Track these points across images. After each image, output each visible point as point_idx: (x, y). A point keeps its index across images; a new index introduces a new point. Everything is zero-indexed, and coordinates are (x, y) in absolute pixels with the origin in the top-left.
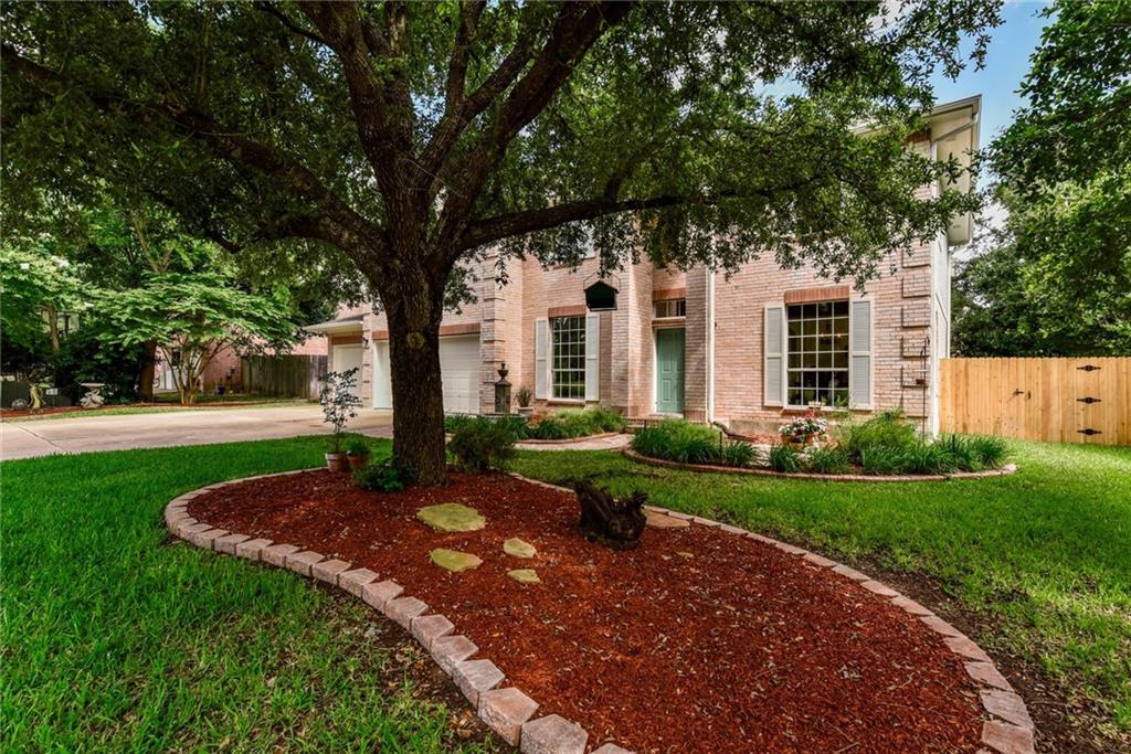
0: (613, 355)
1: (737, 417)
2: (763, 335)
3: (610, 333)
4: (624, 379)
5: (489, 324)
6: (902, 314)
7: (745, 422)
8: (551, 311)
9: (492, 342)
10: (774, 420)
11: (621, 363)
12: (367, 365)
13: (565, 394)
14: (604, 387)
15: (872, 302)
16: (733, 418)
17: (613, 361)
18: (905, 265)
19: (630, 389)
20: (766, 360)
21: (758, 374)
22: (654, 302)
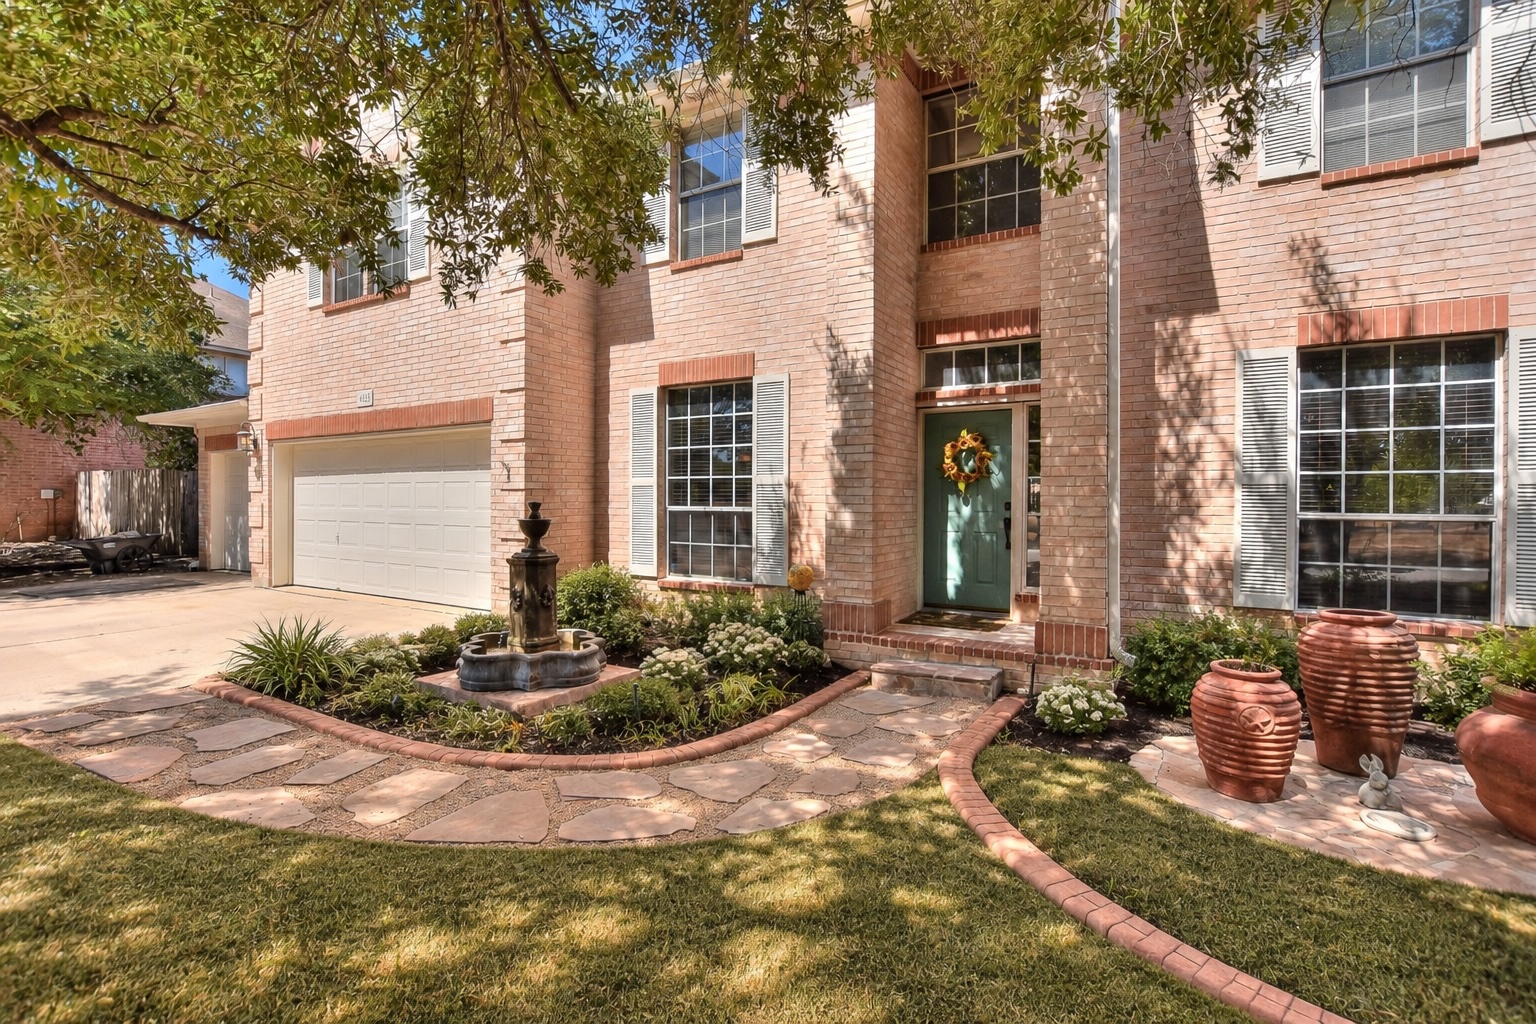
5: (513, 400)
8: (667, 371)
9: (520, 441)
20: (1238, 491)
21: (1214, 526)
22: (920, 350)
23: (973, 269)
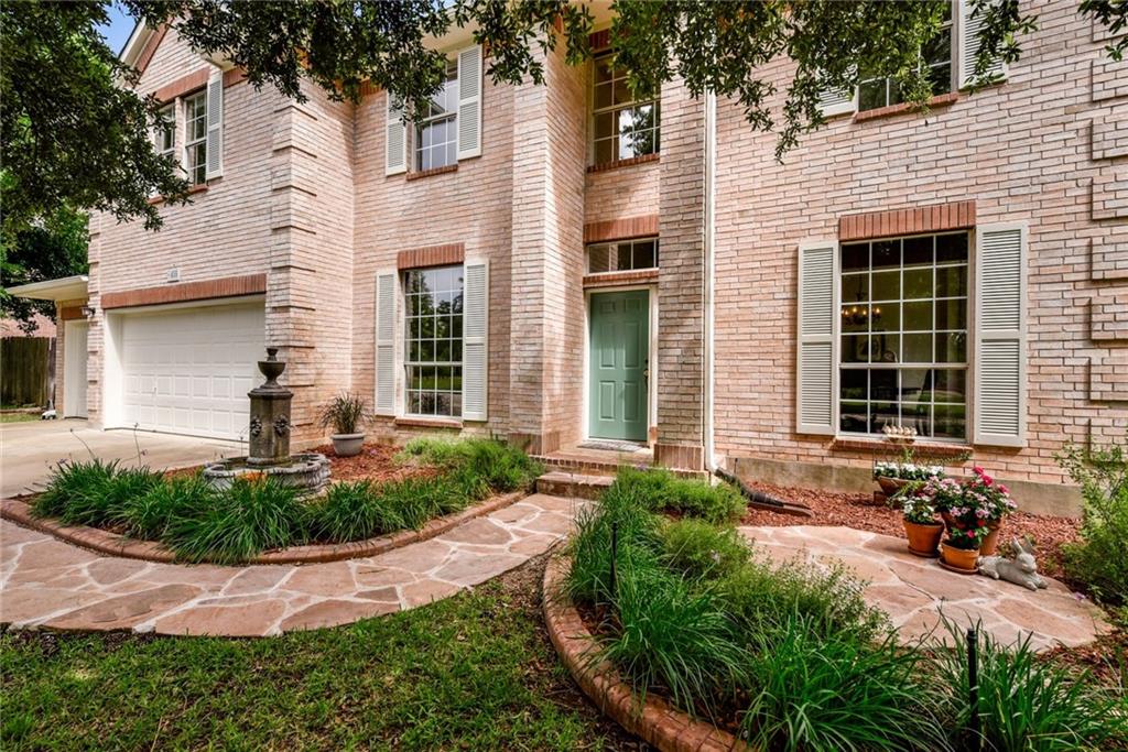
0: (513, 335)
1: (742, 453)
2: (794, 300)
3: (507, 296)
4: (534, 382)
5: (282, 275)
6: (1090, 255)
7: (757, 463)
8: (402, 256)
9: (286, 308)
10: (815, 461)
11: (529, 351)
12: (94, 353)
13: (428, 409)
14: (496, 397)
15: (1025, 232)
16: (734, 454)
17: (513, 347)
18: (1097, 155)
19: (546, 399)
20: (800, 348)
21: (784, 374)
22: (586, 244)
23: (623, 184)
